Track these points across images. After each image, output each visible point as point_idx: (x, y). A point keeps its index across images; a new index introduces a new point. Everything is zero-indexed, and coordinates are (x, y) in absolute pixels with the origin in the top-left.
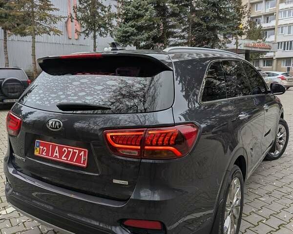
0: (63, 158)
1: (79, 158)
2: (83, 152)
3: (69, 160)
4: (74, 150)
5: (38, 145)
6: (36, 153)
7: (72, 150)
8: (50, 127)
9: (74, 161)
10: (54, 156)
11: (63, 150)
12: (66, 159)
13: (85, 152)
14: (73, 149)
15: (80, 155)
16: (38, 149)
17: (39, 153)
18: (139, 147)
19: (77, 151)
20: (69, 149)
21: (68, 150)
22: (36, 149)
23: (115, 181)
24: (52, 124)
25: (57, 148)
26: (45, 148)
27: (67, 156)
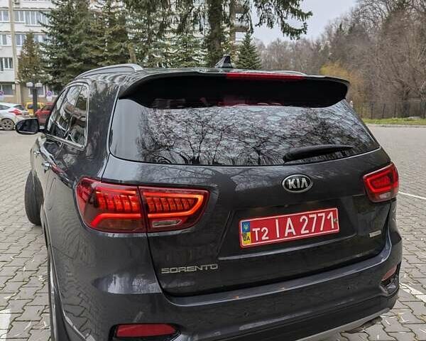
0: (303, 232)
2: (332, 213)
3: (313, 231)
4: (319, 215)
5: (246, 228)
6: (246, 243)
7: (315, 216)
9: (321, 229)
11: (301, 221)
12: (308, 231)
13: (334, 211)
14: (317, 213)
15: (328, 218)
16: (249, 234)
19: (323, 214)
20: (311, 216)
24: (296, 183)
26: (265, 228)
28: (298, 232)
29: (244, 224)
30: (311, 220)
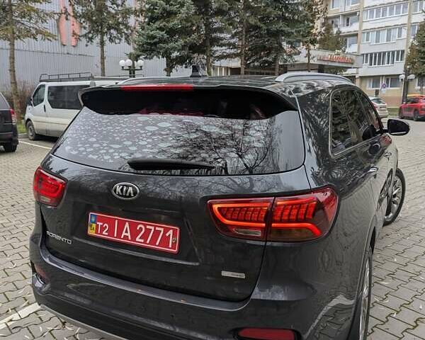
0: (138, 239)
1: (165, 239)
2: (171, 231)
3: (148, 242)
4: (157, 229)
5: (93, 220)
6: (91, 232)
7: (153, 228)
8: (119, 195)
9: (157, 244)
10: (122, 237)
11: (138, 229)
12: (142, 241)
14: (155, 226)
15: (167, 235)
16: (94, 225)
17: (97, 232)
18: (264, 225)
19: (162, 230)
20: (148, 227)
21: (146, 228)
22: (91, 226)
23: (225, 274)
24: (122, 190)
25: (127, 225)
26: (106, 225)
27: (145, 237)
28: (134, 238)
29: (92, 216)
30: (148, 231)
